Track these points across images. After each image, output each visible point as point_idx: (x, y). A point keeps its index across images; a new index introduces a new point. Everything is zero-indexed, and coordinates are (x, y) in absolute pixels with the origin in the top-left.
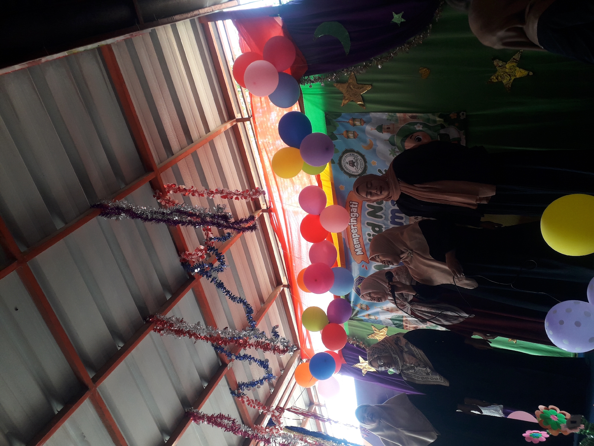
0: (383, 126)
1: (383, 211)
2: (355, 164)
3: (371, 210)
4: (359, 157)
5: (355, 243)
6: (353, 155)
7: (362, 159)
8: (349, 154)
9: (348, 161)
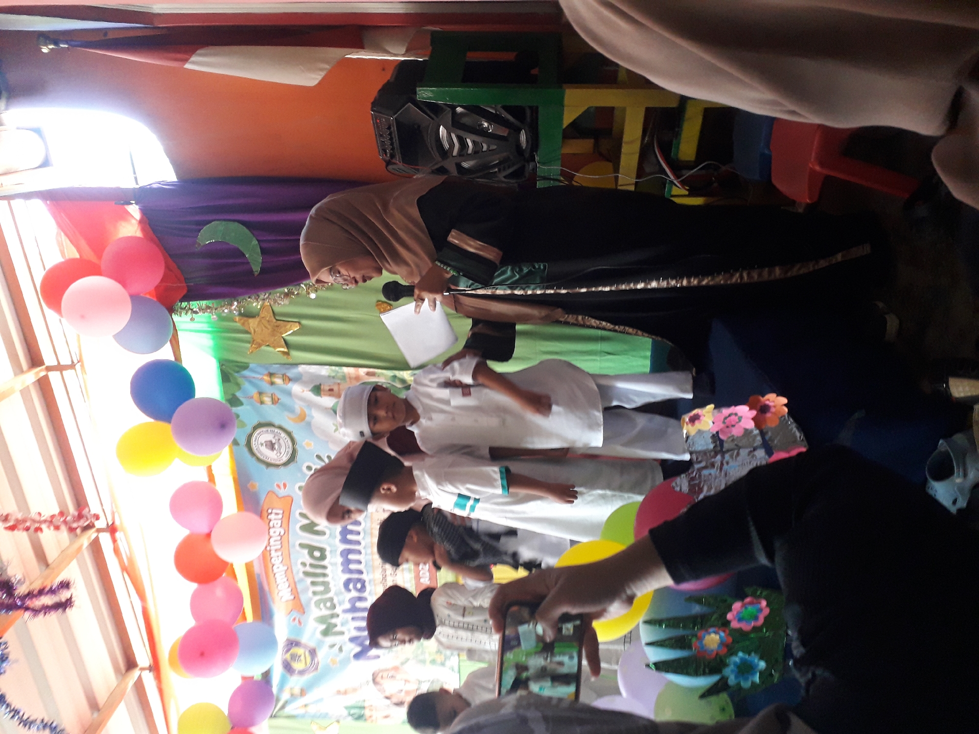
0: (322, 387)
2: (276, 446)
3: (305, 522)
4: (283, 435)
5: (278, 581)
6: (272, 432)
7: (288, 439)
8: (264, 429)
9: (263, 442)
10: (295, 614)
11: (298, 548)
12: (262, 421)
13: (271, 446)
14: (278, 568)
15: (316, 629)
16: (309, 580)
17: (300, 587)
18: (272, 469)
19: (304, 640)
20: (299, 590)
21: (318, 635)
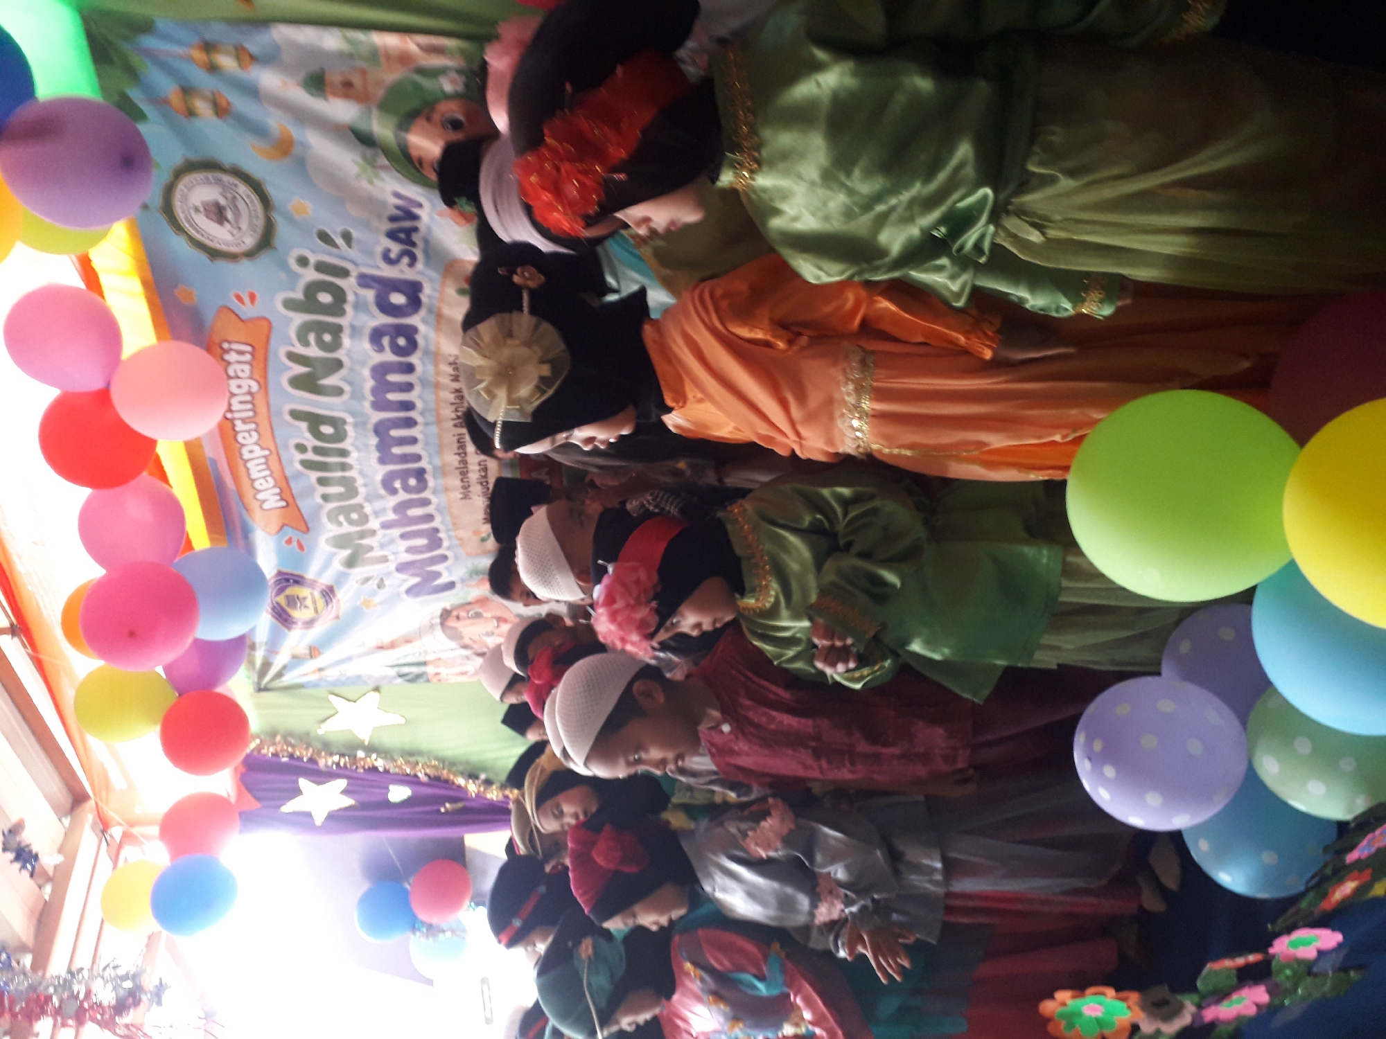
0: (327, 77)
1: (343, 372)
2: (229, 215)
3: (300, 369)
4: (243, 189)
5: (254, 475)
6: (219, 182)
7: (255, 199)
8: (198, 176)
9: (198, 204)
10: (289, 532)
11: (288, 418)
12: (194, 156)
13: (218, 213)
14: (251, 452)
15: (334, 555)
16: (314, 475)
17: (296, 487)
18: (222, 264)
19: (311, 573)
20: (294, 492)
21: (337, 565)
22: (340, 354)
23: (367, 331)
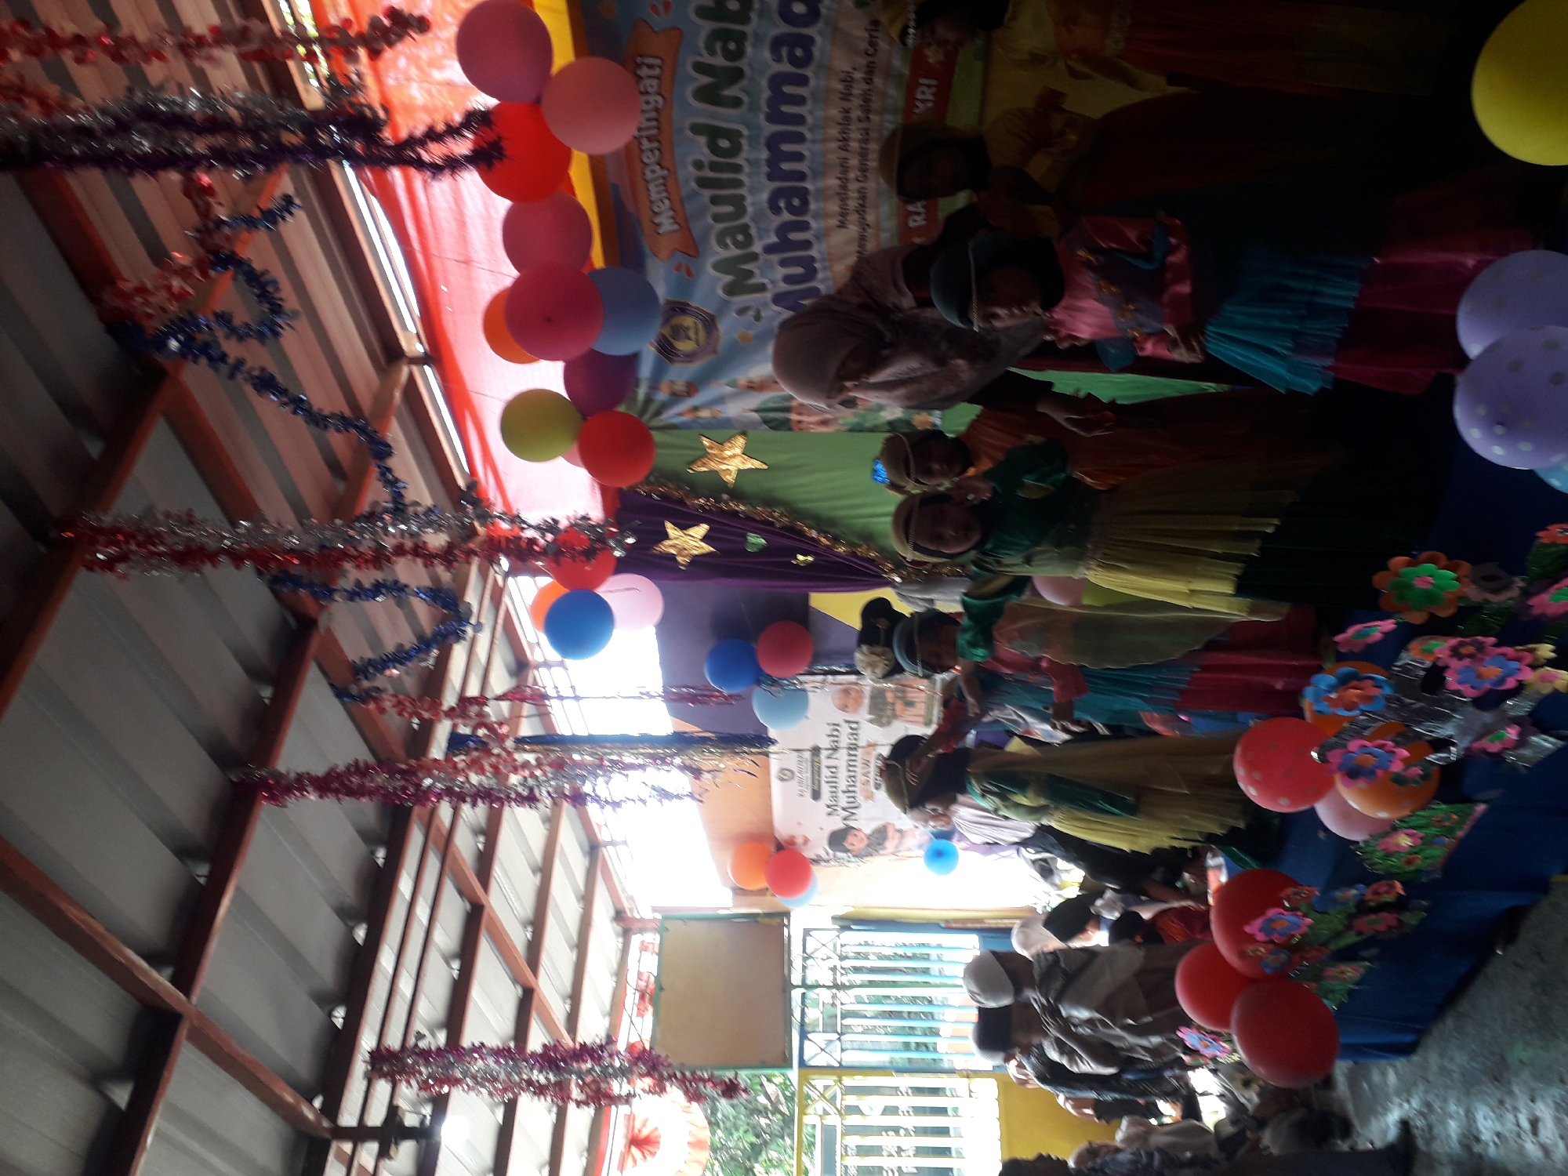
1: (744, 83)
3: (704, 80)
5: (654, 196)
10: (680, 257)
14: (653, 172)
15: (717, 280)
16: (707, 194)
17: (690, 208)
19: (695, 302)
20: (688, 213)
21: (720, 292)
22: (743, 64)
23: (768, 40)
